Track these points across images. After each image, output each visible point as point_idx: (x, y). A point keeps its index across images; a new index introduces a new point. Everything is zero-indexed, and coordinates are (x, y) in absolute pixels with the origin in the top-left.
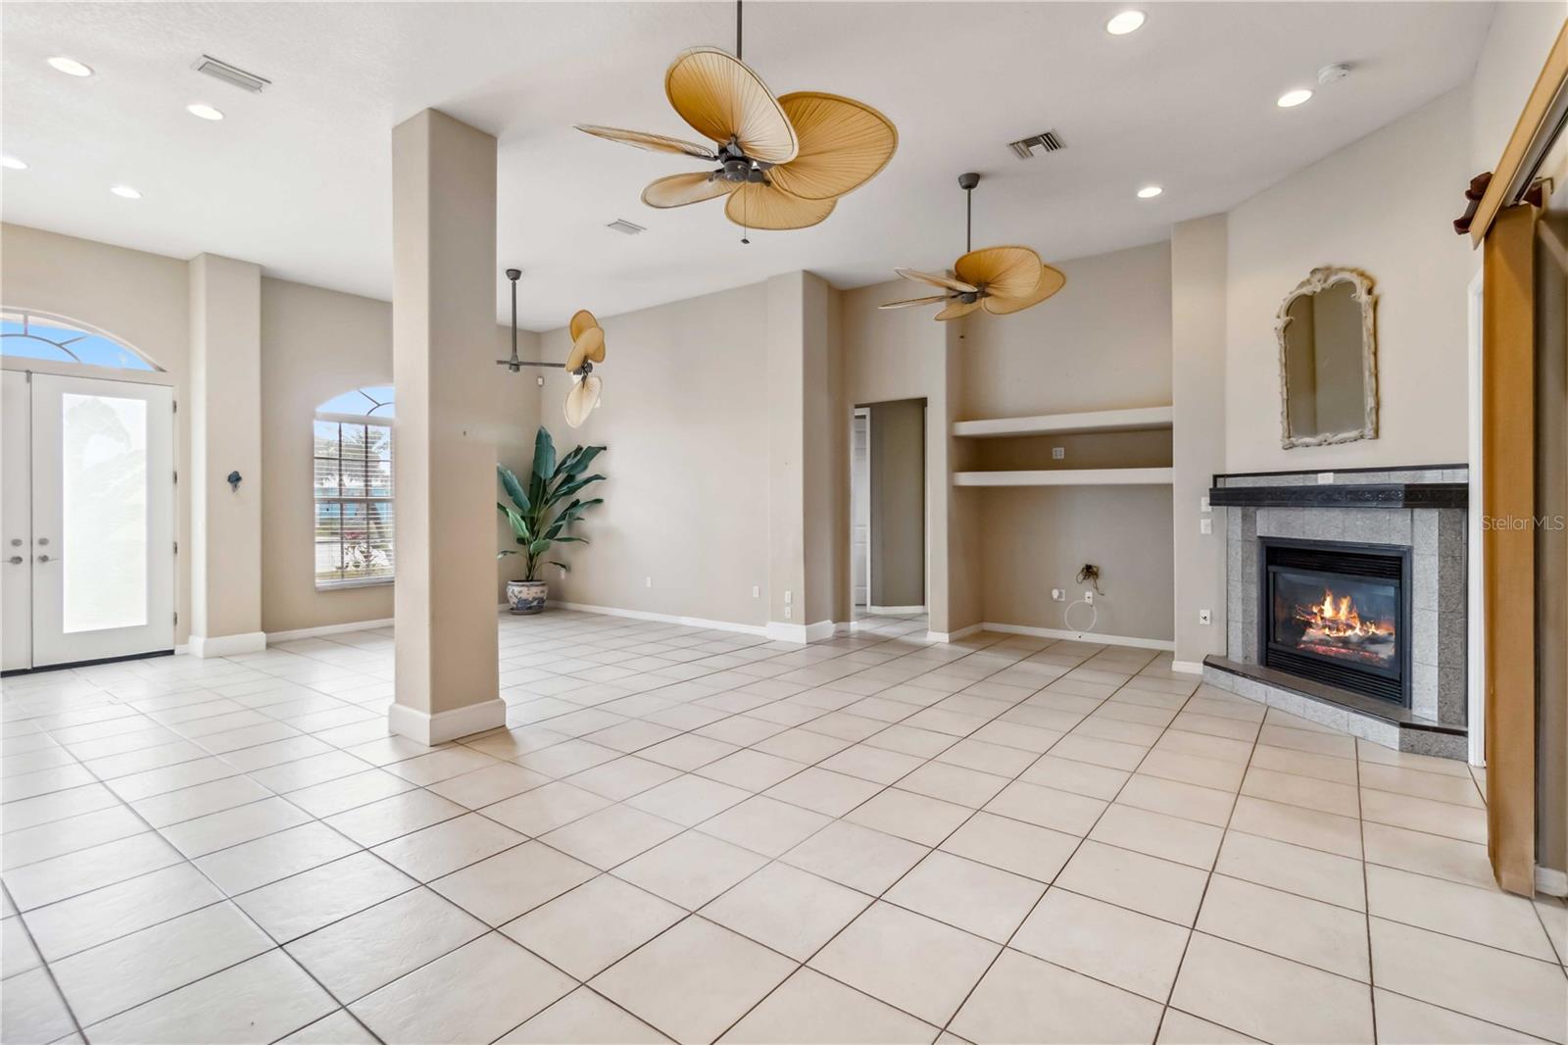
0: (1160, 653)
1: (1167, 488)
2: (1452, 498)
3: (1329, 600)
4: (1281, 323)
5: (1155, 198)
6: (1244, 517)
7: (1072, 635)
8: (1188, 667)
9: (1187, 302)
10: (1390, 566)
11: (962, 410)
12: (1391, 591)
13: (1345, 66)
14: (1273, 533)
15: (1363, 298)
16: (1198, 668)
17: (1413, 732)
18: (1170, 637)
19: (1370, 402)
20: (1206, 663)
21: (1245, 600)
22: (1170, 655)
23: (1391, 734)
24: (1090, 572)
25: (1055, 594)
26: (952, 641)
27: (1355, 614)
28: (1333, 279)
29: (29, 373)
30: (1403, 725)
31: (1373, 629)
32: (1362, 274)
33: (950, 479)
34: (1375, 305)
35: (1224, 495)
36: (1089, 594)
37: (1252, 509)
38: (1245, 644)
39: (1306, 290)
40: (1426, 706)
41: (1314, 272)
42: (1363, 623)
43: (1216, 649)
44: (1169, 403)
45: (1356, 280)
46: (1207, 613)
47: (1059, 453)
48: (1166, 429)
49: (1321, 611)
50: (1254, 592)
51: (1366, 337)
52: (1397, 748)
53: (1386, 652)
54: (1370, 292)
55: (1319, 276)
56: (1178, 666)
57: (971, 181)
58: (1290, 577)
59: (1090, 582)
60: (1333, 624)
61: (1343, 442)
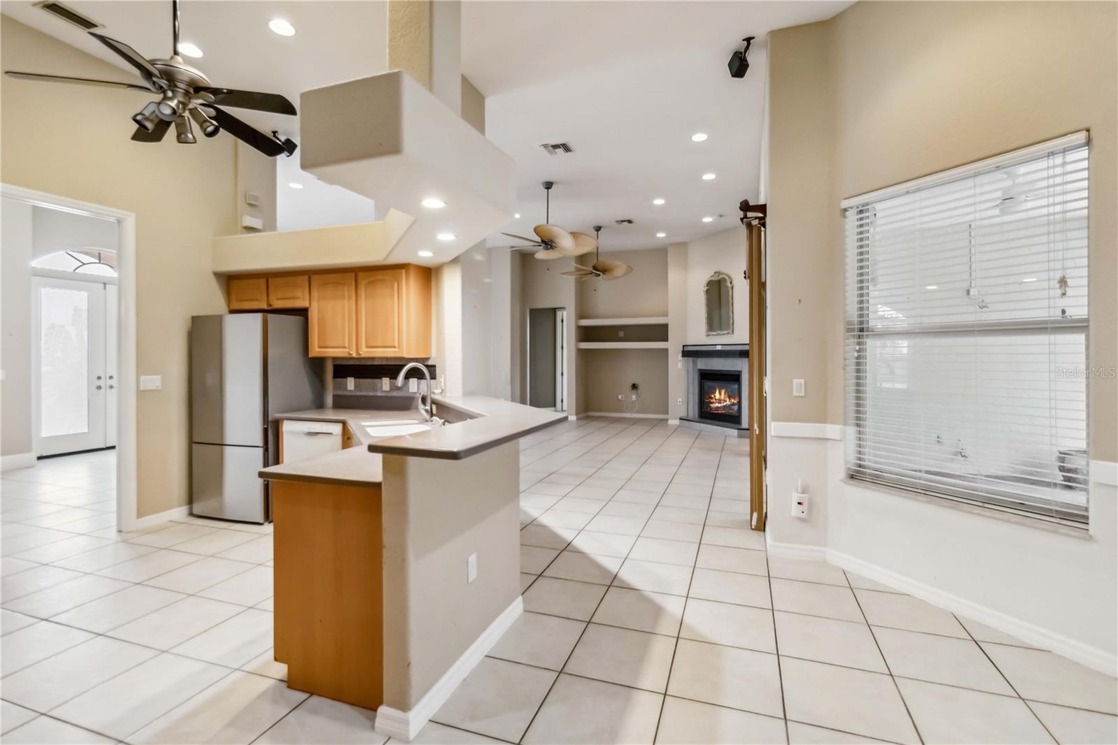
0: (662, 420)
1: (666, 350)
3: (717, 391)
4: (705, 289)
5: (662, 238)
6: (693, 361)
7: (628, 415)
8: (674, 422)
9: (674, 276)
10: (735, 378)
11: (581, 315)
12: (736, 386)
13: (721, 216)
14: (703, 368)
15: (729, 285)
16: (677, 422)
17: (741, 431)
18: (667, 413)
19: (731, 322)
20: (680, 419)
21: (694, 394)
22: (667, 420)
23: (735, 432)
24: (634, 387)
25: (620, 397)
26: (578, 419)
27: (726, 396)
28: (721, 277)
29: (105, 284)
30: (739, 429)
31: (733, 400)
32: (729, 277)
33: (576, 345)
34: (732, 288)
35: (688, 353)
36: (634, 396)
37: (696, 358)
38: (694, 410)
39: (713, 279)
40: (745, 424)
41: (715, 273)
42: (730, 399)
43: (683, 414)
44: (667, 316)
45: (727, 278)
46: (680, 400)
47: (621, 334)
48: (665, 327)
49: (715, 396)
50: (697, 391)
51: (730, 299)
52: (736, 436)
53: (736, 408)
54: (731, 283)
55: (716, 275)
56: (670, 422)
57: (598, 229)
58: (708, 384)
59: (635, 391)
60: (720, 401)
61: (724, 334)
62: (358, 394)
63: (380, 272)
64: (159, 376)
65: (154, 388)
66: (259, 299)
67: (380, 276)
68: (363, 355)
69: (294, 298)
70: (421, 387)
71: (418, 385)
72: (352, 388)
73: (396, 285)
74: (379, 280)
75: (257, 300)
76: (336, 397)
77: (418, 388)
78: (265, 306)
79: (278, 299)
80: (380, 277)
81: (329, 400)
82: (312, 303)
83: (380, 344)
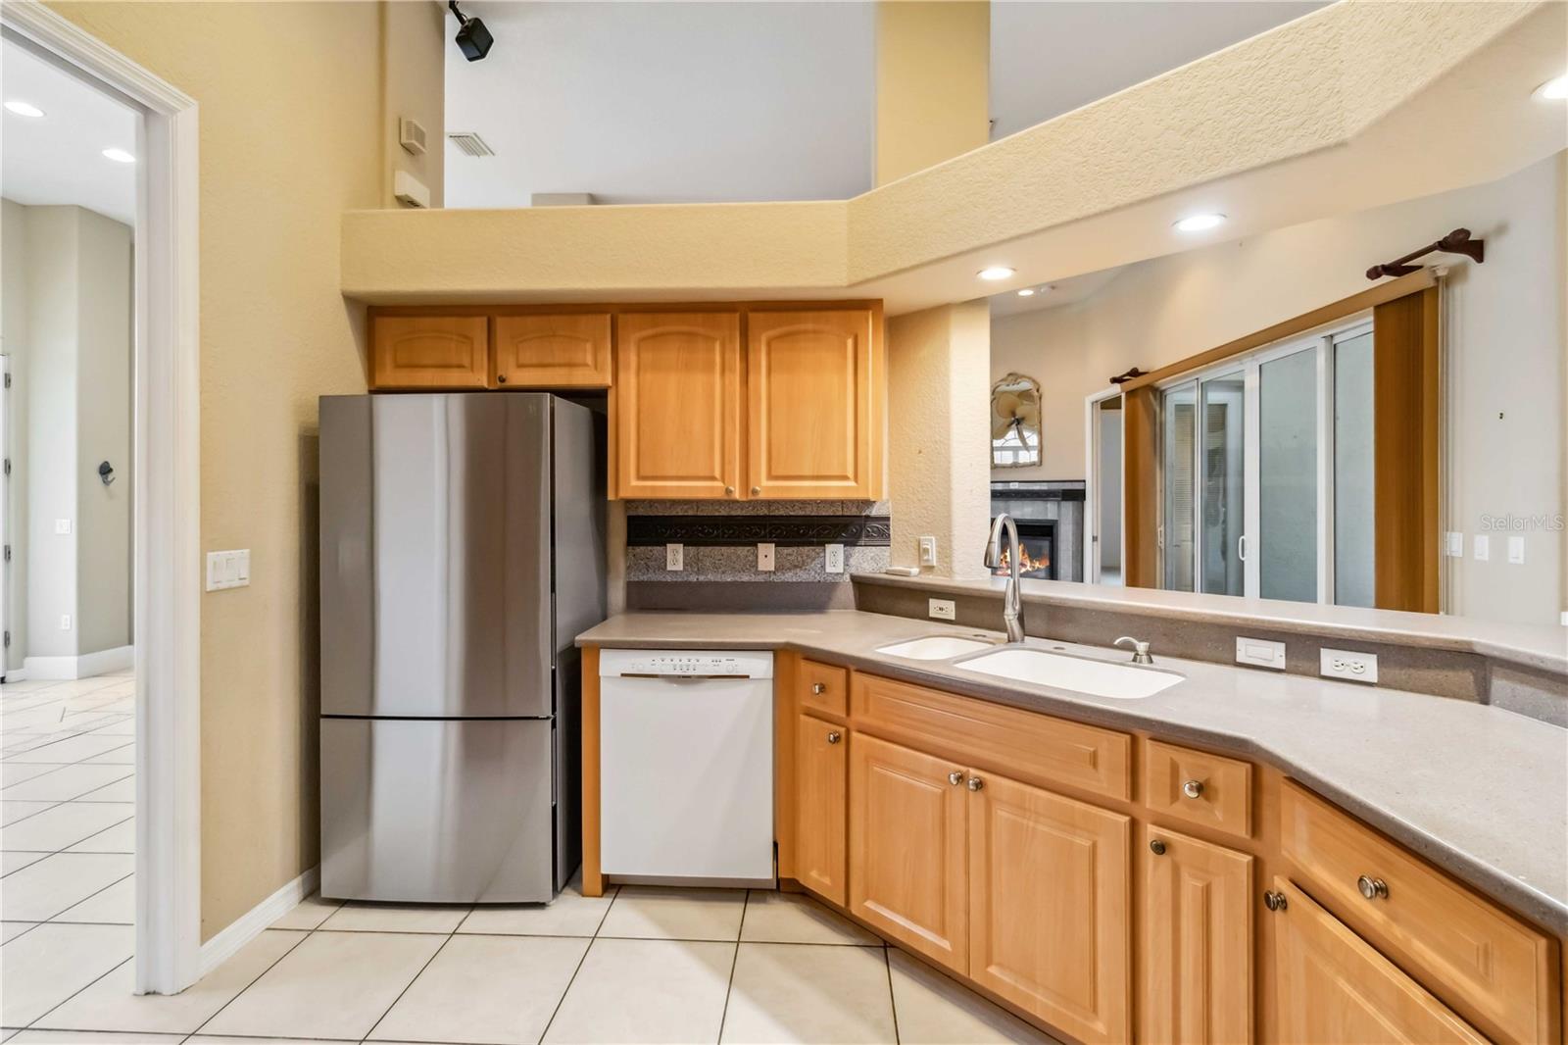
2: (1076, 496)
10: (1048, 531)
12: (1046, 543)
15: (1036, 394)
27: (1026, 556)
32: (1034, 381)
34: (1040, 398)
41: (1010, 375)
42: (1031, 561)
54: (1038, 391)
55: (1011, 378)
61: (1023, 467)
62: (693, 578)
63: (810, 315)
64: (246, 551)
65: (237, 583)
66: (466, 361)
67: (808, 322)
68: (762, 496)
69: (570, 365)
70: (852, 561)
71: (847, 558)
72: (680, 567)
73: (850, 342)
74: (806, 332)
75: (460, 366)
76: (632, 587)
77: (846, 564)
78: (482, 380)
79: (520, 366)
80: (810, 326)
81: (617, 595)
82: (622, 376)
83: (807, 472)
